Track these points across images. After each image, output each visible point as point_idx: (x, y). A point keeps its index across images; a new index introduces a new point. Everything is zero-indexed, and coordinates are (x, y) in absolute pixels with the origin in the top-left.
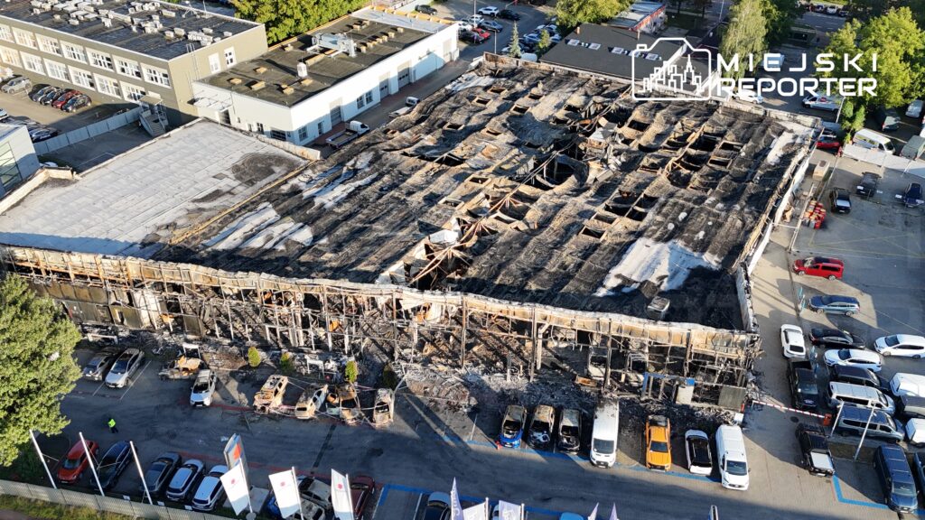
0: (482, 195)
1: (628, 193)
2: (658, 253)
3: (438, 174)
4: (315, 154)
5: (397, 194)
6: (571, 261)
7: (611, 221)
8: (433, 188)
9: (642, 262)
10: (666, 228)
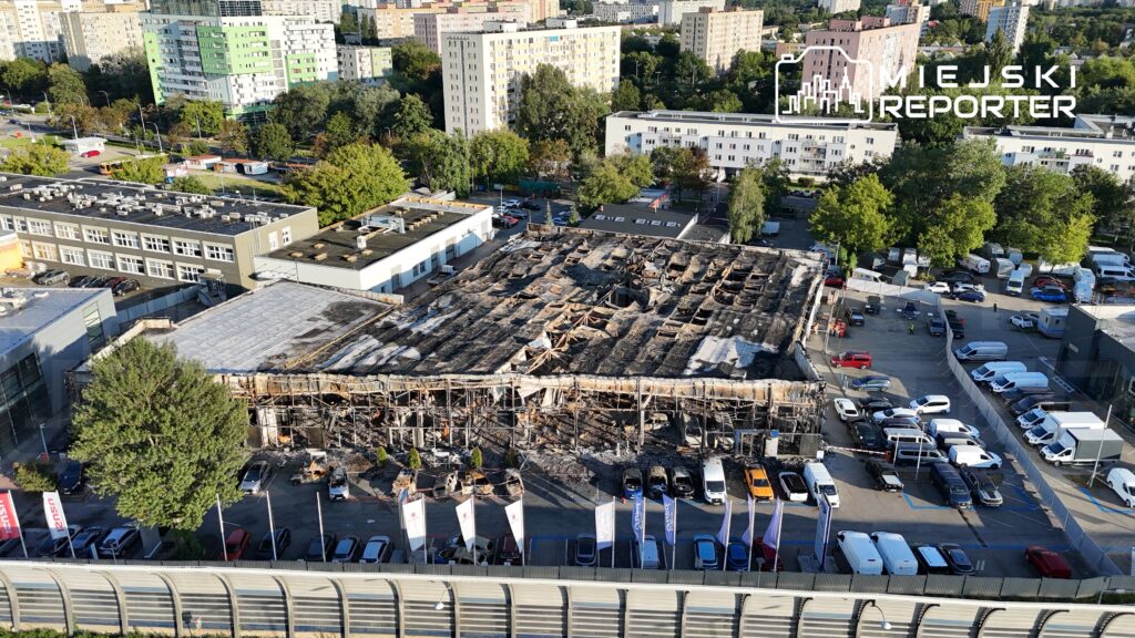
0: (562, 316)
1: (686, 310)
2: (725, 344)
3: (518, 305)
4: (399, 299)
5: (486, 321)
6: (656, 355)
7: (680, 326)
8: (517, 315)
9: (714, 351)
10: (725, 329)
